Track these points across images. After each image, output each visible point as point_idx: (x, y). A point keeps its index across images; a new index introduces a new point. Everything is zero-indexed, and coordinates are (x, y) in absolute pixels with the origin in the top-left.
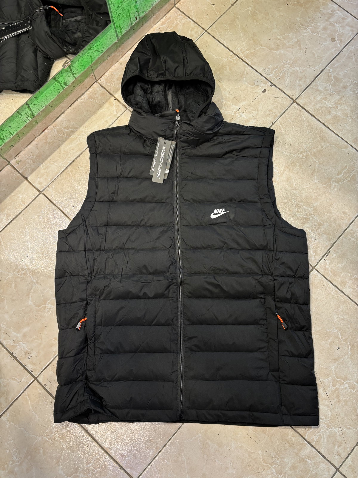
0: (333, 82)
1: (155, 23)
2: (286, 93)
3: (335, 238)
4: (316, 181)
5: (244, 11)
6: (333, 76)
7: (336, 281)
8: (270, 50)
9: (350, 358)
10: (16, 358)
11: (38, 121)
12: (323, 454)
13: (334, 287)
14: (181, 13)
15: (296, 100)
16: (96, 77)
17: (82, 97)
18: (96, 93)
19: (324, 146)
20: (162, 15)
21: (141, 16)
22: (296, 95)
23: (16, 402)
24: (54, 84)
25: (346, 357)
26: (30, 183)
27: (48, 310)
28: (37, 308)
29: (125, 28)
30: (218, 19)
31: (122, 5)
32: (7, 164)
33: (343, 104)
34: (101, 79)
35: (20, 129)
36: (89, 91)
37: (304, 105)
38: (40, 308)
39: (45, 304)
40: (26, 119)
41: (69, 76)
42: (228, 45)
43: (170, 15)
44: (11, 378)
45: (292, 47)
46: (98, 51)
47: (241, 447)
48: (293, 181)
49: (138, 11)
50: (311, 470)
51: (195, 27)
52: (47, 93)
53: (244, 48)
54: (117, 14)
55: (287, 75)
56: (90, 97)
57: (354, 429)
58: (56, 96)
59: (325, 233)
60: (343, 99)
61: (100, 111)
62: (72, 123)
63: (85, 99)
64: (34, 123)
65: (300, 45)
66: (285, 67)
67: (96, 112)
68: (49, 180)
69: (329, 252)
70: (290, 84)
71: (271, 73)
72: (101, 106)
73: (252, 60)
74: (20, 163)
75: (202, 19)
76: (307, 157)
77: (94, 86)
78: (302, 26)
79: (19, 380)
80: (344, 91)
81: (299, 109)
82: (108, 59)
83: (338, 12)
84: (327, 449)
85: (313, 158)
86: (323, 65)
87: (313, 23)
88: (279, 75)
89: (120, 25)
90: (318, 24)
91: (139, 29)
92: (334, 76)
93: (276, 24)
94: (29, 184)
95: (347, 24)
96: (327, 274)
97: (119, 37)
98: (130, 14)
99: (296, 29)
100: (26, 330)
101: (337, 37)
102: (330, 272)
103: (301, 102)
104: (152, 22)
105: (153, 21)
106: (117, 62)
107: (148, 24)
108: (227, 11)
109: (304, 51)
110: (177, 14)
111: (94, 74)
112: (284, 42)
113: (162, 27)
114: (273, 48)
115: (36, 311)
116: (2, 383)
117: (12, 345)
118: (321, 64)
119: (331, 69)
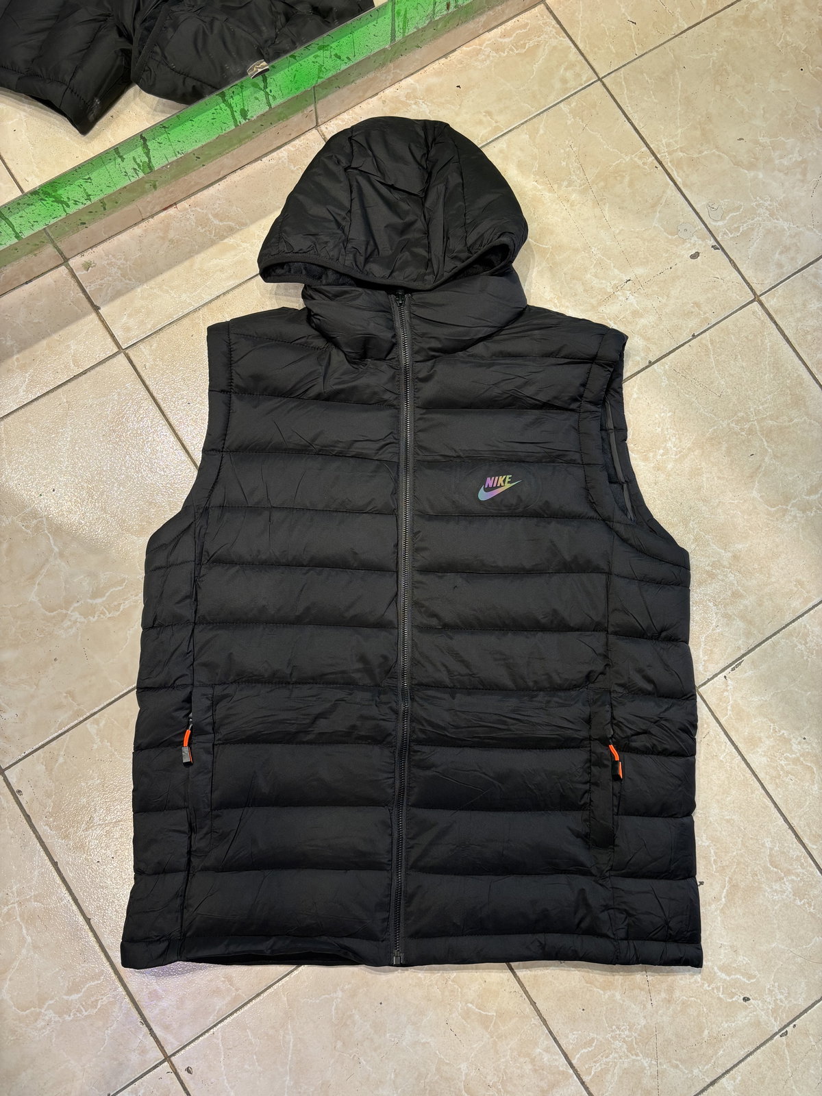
1: (488, 28)
2: (742, 272)
3: (762, 634)
4: (755, 494)
5: (698, 58)
7: (737, 731)
8: (734, 165)
9: (722, 911)
11: (157, 183)
13: (729, 743)
14: (554, 22)
15: (761, 295)
16: (320, 116)
17: (274, 154)
18: (308, 153)
19: (796, 420)
20: (509, 12)
21: (460, 3)
22: (765, 285)
24: (218, 107)
25: (713, 906)
26: (103, 321)
27: (69, 623)
28: (47, 613)
29: (417, 20)
30: (635, 59)
32: (60, 262)
34: (328, 123)
35: (110, 191)
36: (294, 145)
37: (776, 312)
38: (52, 614)
39: (67, 609)
40: (131, 172)
41: (257, 99)
42: (642, 125)
43: (527, 19)
45: (786, 172)
46: (339, 58)
47: (424, 1044)
48: (704, 479)
51: (577, 63)
52: (196, 125)
53: (676, 142)
55: (758, 232)
56: (292, 159)
57: (687, 1072)
58: (214, 137)
59: (743, 618)
62: (234, 208)
63: (280, 162)
64: (147, 186)
65: (804, 174)
66: (758, 212)
68: (149, 326)
69: (740, 664)
70: (758, 256)
71: (723, 218)
73: (687, 176)
74: (90, 268)
75: (599, 49)
76: (749, 434)
77: (308, 135)
81: (763, 319)
82: (358, 82)
85: (764, 440)
88: (739, 227)
91: (449, 31)
93: (764, 108)
94: (100, 323)
96: (723, 710)
97: (397, 39)
99: (807, 133)
102: (729, 708)
103: (771, 303)
105: (485, 21)
106: (377, 94)
107: (471, 25)
108: (659, 46)
109: (812, 187)
110: (544, 21)
111: (315, 108)
112: (770, 155)
113: (501, 43)
114: (742, 163)
115: (42, 620)
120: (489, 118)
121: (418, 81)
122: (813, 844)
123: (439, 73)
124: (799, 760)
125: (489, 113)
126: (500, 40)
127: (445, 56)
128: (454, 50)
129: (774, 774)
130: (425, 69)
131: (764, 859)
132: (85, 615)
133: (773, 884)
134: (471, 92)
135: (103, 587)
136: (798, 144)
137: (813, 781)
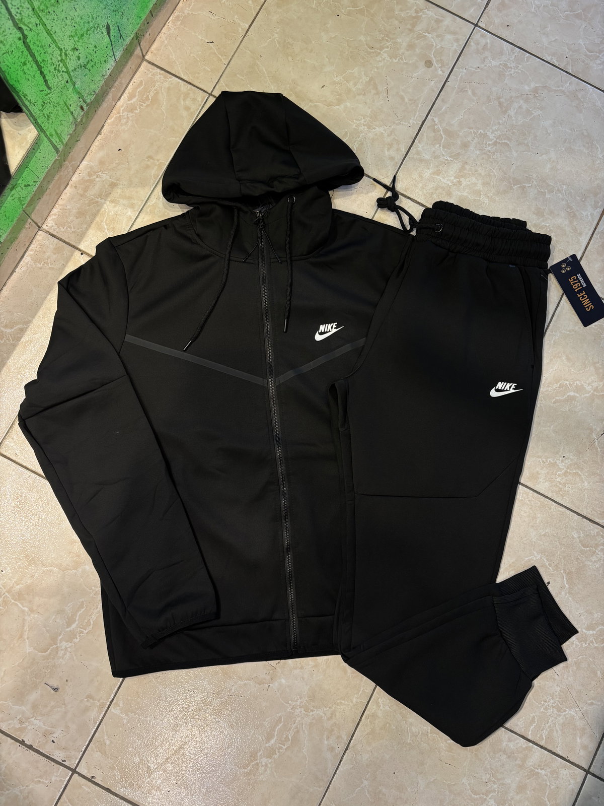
0: (443, 140)
1: (117, 98)
5: (267, 44)
6: (441, 130)
8: (328, 106)
9: (570, 593)
10: (30, 747)
12: (561, 755)
14: (159, 70)
16: (38, 222)
17: (22, 263)
18: (44, 250)
20: (124, 82)
21: (88, 101)
22: (389, 177)
25: (563, 593)
27: (63, 652)
28: (44, 654)
29: (66, 130)
30: (226, 68)
31: (50, 99)
33: (468, 175)
34: (46, 222)
36: (32, 250)
37: (405, 190)
38: (47, 653)
39: (56, 643)
43: (140, 77)
45: (363, 93)
46: (29, 185)
47: (434, 782)
49: (81, 96)
50: (548, 784)
51: (189, 92)
54: (46, 115)
55: (367, 144)
56: (36, 260)
57: (599, 703)
60: (467, 167)
62: (15, 314)
63: (29, 266)
65: (375, 87)
66: (360, 130)
70: (375, 159)
75: (198, 73)
77: (37, 237)
78: (371, 51)
79: (47, 782)
80: (466, 152)
82: (50, 187)
83: (426, 10)
84: (566, 745)
86: (421, 114)
87: (389, 39)
89: (55, 131)
90: (398, 39)
91: (92, 119)
92: (443, 130)
93: (327, 57)
95: (445, 30)
97: (60, 149)
98: (69, 105)
99: (364, 58)
100: (33, 696)
101: (435, 57)
105: (112, 97)
106: (68, 184)
107: (105, 105)
108: (237, 49)
109: (385, 95)
110: (152, 73)
111: (32, 220)
112: (348, 87)
113: (131, 104)
114: (332, 101)
115: (44, 660)
116: (19, 794)
117: (17, 727)
118: (418, 113)
119: (437, 119)
120: (151, 160)
121: (90, 161)
122: (602, 519)
123: (102, 147)
124: (568, 472)
125: (150, 157)
126: (129, 102)
127: (99, 133)
128: (103, 126)
129: (557, 489)
130: (90, 150)
131: (578, 546)
132: (70, 640)
133: (591, 558)
134: (130, 149)
135: (72, 615)
136: (362, 69)
137: (582, 481)
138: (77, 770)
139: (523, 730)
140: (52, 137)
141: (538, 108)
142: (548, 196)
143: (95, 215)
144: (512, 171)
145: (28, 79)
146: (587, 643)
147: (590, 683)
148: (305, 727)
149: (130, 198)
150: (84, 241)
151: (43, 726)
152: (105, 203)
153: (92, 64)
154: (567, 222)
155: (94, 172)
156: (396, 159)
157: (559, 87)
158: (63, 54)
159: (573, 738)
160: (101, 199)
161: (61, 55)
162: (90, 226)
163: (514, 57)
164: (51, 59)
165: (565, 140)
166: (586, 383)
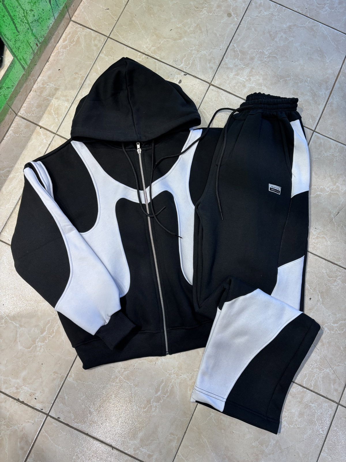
0: (240, 56)
1: (57, 42)
2: (200, 78)
5: (139, 8)
6: (238, 51)
8: (174, 41)
9: (323, 303)
10: (23, 403)
12: (323, 395)
14: (79, 26)
15: (211, 82)
16: (15, 111)
17: (7, 134)
18: (19, 127)
20: (61, 32)
21: (40, 41)
22: (210, 78)
23: (36, 442)
25: (319, 304)
27: (39, 348)
28: (29, 350)
29: (29, 57)
30: (117, 22)
31: (19, 38)
33: (255, 75)
34: (20, 111)
36: (13, 127)
37: (220, 85)
38: (30, 349)
39: (35, 344)
42: (133, 46)
43: (69, 30)
44: (25, 422)
45: (194, 32)
46: (9, 88)
49: (36, 38)
50: (316, 412)
51: (97, 36)
53: (149, 45)
54: (17, 47)
55: (197, 61)
56: (15, 132)
57: (343, 365)
60: (254, 70)
61: (30, 144)
62: (5, 163)
63: (11, 136)
65: (201, 30)
66: (193, 53)
67: (26, 145)
70: (202, 69)
71: (182, 63)
72: (28, 139)
73: (160, 54)
75: (101, 26)
77: (15, 120)
78: (197, 9)
79: (33, 422)
80: (253, 63)
81: (216, 90)
82: (21, 90)
84: (325, 389)
86: (226, 43)
87: (207, 3)
88: (189, 63)
89: (23, 57)
90: (212, 3)
91: (43, 52)
92: (239, 51)
93: (172, 14)
97: (26, 68)
98: (30, 43)
99: (193, 14)
100: (24, 374)
101: (233, 11)
103: (216, 83)
104: (53, 43)
105: (54, 41)
106: (31, 90)
107: (50, 45)
108: (122, 12)
109: (206, 33)
110: (76, 27)
111: (12, 110)
112: (185, 30)
113: (65, 44)
114: (177, 38)
115: (29, 353)
116: (18, 429)
117: (15, 392)
118: (224, 42)
119: (236, 45)
120: (77, 75)
121: (43, 77)
122: (339, 262)
123: (49, 69)
124: (318, 237)
125: (76, 73)
127: (47, 61)
128: (49, 57)
129: (313, 246)
130: (43, 70)
131: (326, 277)
132: (43, 341)
133: (334, 284)
134: (65, 69)
135: (43, 328)
136: (192, 20)
137: (327, 241)
138: (49, 414)
139: (300, 381)
140: (21, 60)
141: (292, 37)
142: (299, 84)
143: (47, 106)
144: (279, 71)
145: (6, 26)
146: (334, 331)
147: (337, 354)
148: (177, 384)
149: (66, 96)
150: (41, 120)
151: (29, 390)
152: (52, 99)
153: (42, 19)
154: (311, 98)
155: (45, 83)
156: (214, 68)
157: (302, 25)
158: (25, 13)
159: (329, 385)
160: (50, 97)
161: (24, 13)
162: (44, 112)
163: (276, 10)
164: (19, 15)
165: (308, 54)
166: (326, 186)
